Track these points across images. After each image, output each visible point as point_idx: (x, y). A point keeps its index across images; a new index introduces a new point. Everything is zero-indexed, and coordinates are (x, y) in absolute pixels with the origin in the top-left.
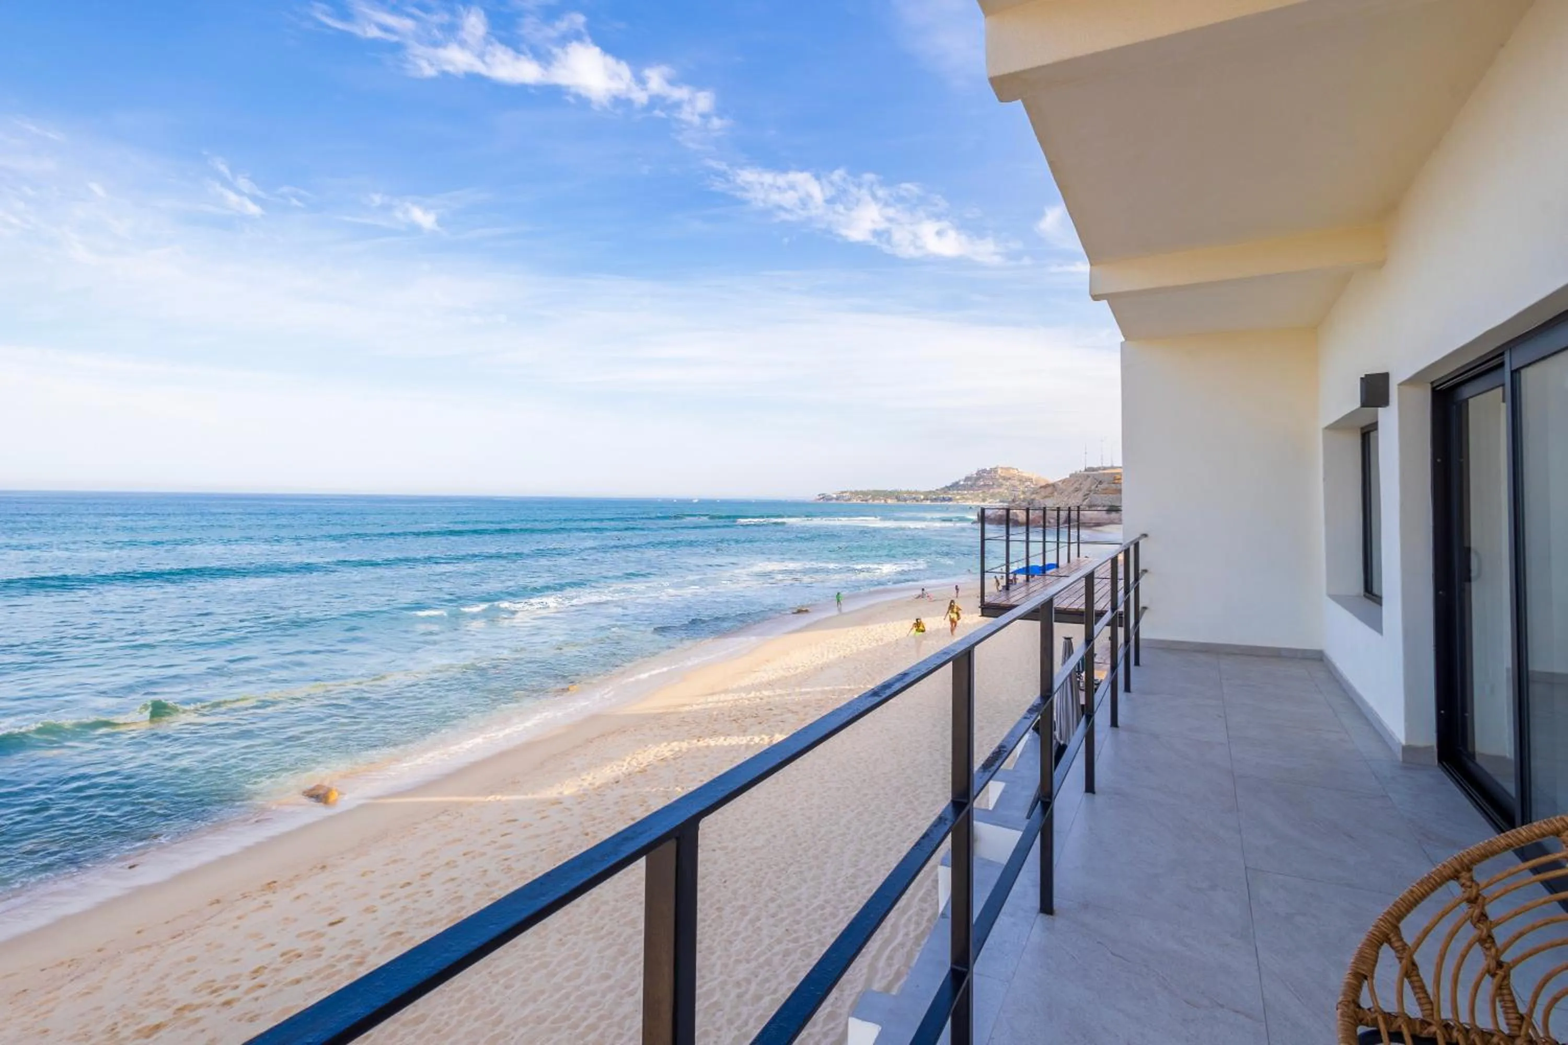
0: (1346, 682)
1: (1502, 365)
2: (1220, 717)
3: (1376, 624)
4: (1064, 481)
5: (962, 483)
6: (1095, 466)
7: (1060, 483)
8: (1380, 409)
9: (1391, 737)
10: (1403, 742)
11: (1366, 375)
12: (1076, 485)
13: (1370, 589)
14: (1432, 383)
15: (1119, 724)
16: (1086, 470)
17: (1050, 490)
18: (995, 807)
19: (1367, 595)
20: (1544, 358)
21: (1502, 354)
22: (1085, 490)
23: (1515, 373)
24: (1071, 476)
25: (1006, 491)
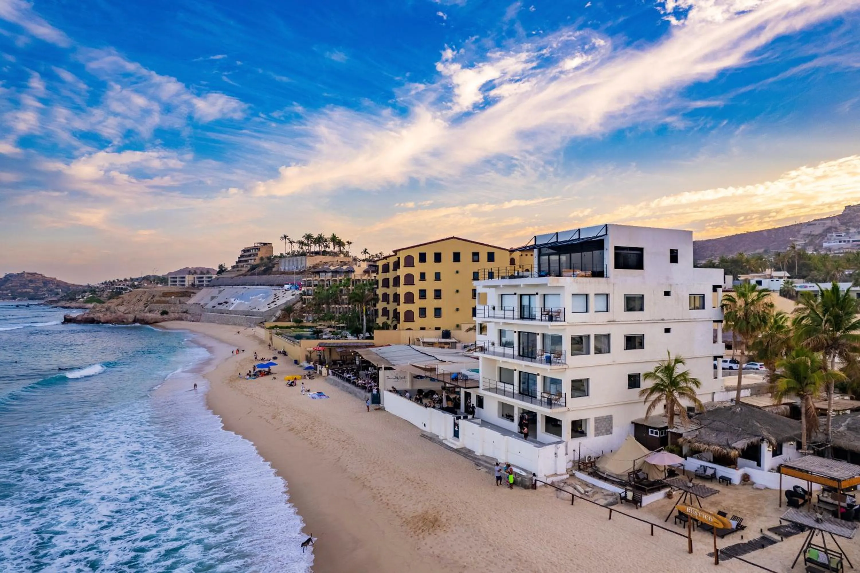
12: (138, 297)
17: (121, 300)
22: (144, 301)
25: (32, 291)
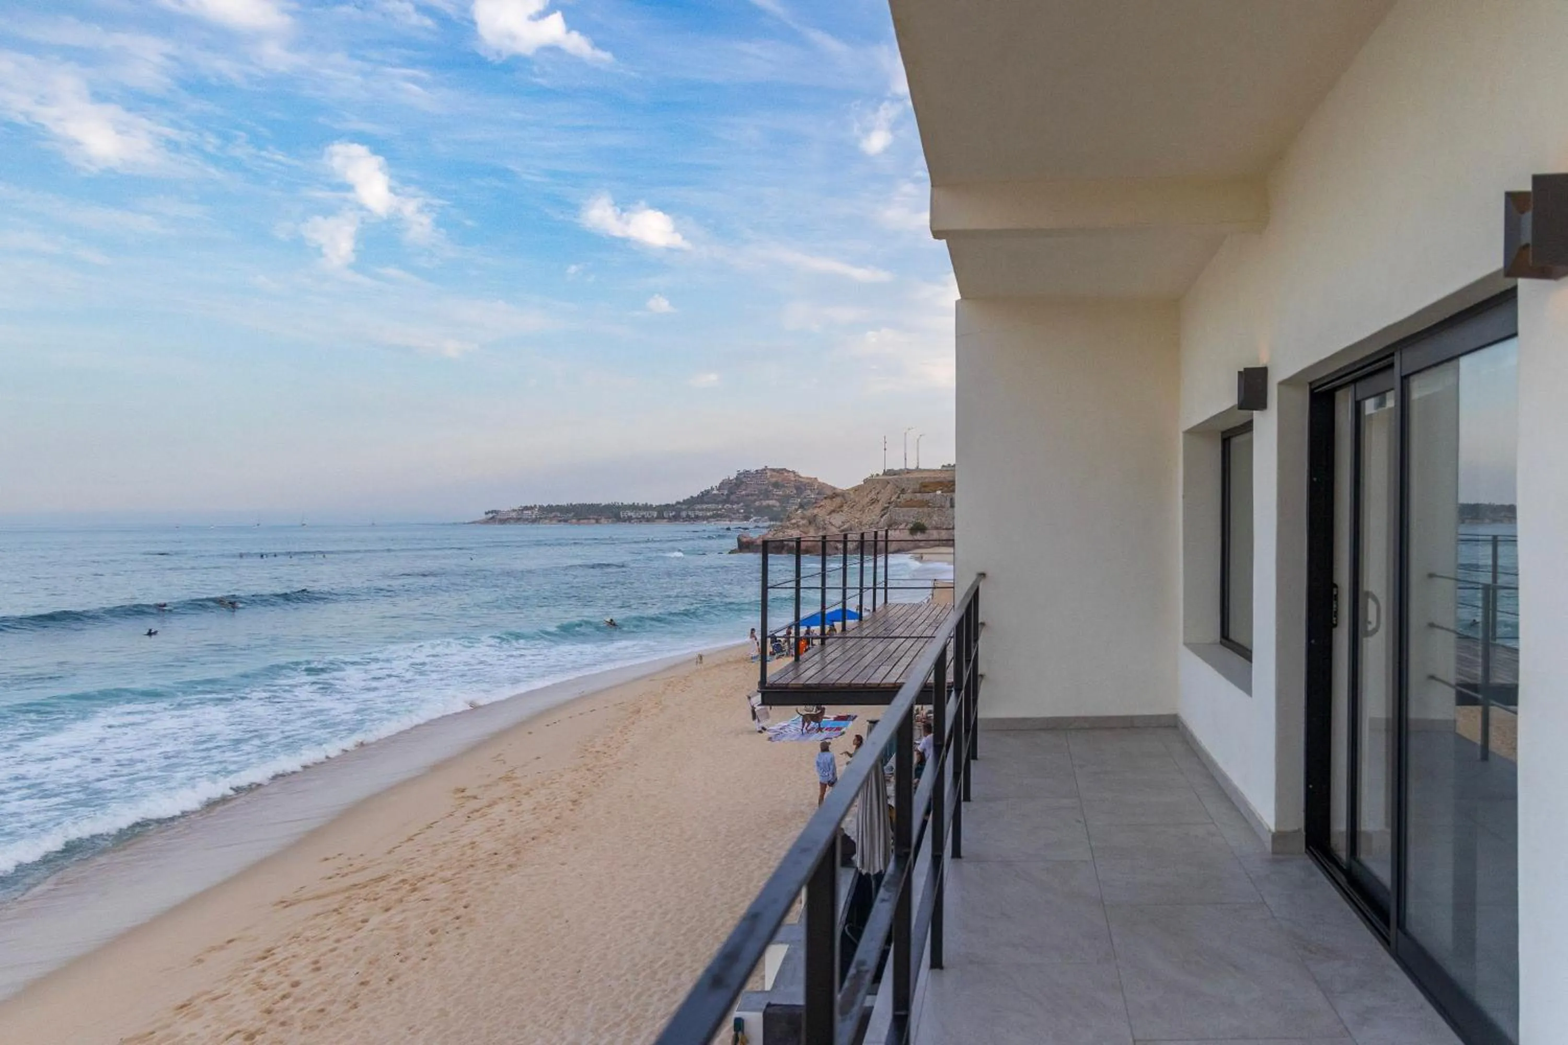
0: (1208, 756)
1: (1391, 366)
2: (1079, 822)
3: (1246, 685)
4: (857, 489)
5: (715, 492)
6: (896, 468)
7: (851, 492)
8: (1255, 412)
9: (1260, 823)
10: (1273, 828)
11: (1245, 369)
12: (873, 495)
13: (1226, 635)
14: (1311, 384)
15: (963, 853)
16: (885, 473)
17: (838, 501)
18: (775, 986)
19: (1224, 641)
20: (1436, 365)
21: (1392, 354)
22: (882, 503)
23: (1405, 379)
24: (866, 481)
25: (778, 504)
